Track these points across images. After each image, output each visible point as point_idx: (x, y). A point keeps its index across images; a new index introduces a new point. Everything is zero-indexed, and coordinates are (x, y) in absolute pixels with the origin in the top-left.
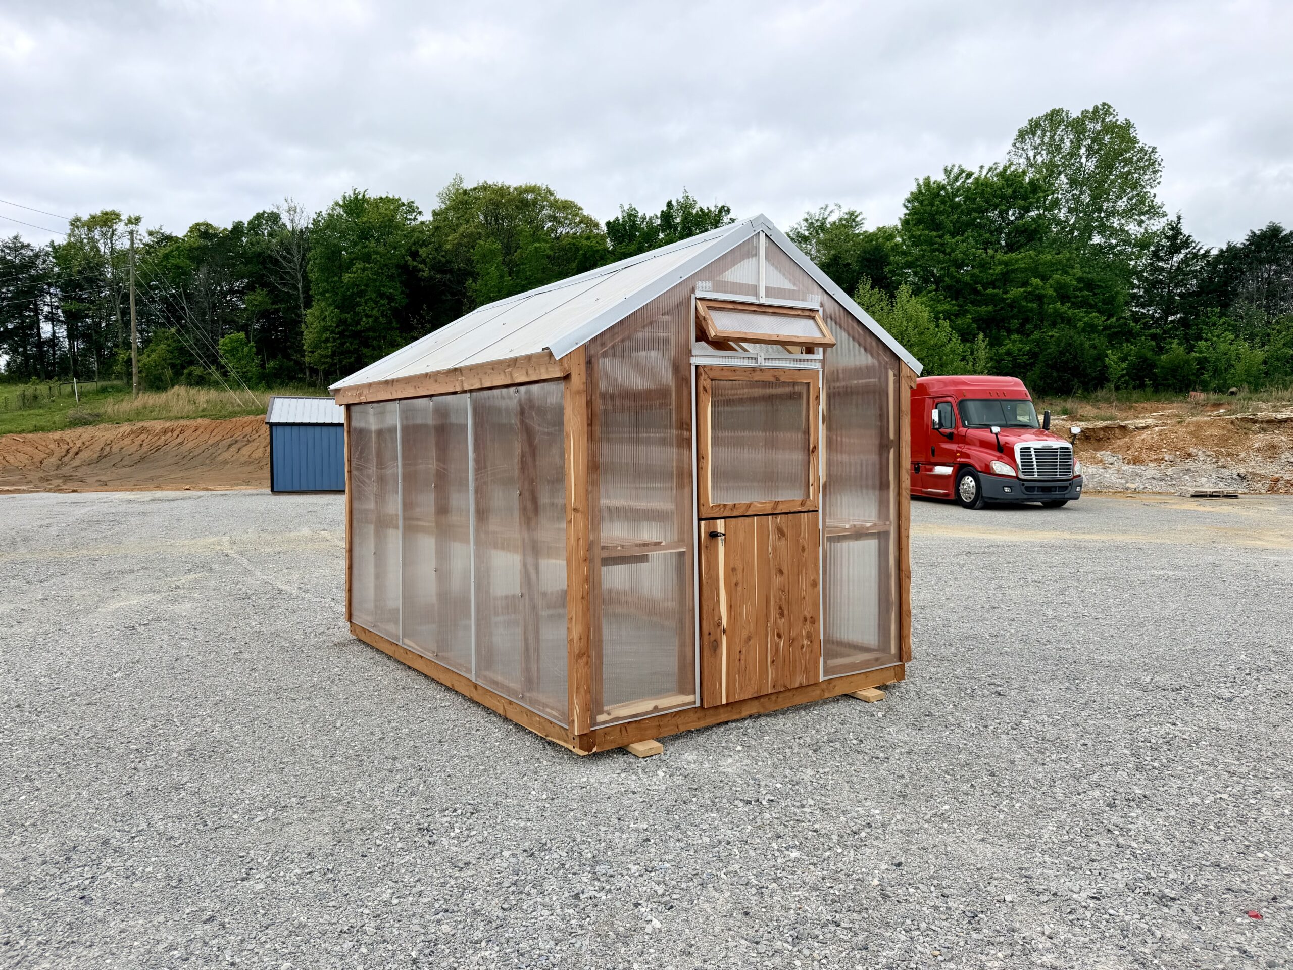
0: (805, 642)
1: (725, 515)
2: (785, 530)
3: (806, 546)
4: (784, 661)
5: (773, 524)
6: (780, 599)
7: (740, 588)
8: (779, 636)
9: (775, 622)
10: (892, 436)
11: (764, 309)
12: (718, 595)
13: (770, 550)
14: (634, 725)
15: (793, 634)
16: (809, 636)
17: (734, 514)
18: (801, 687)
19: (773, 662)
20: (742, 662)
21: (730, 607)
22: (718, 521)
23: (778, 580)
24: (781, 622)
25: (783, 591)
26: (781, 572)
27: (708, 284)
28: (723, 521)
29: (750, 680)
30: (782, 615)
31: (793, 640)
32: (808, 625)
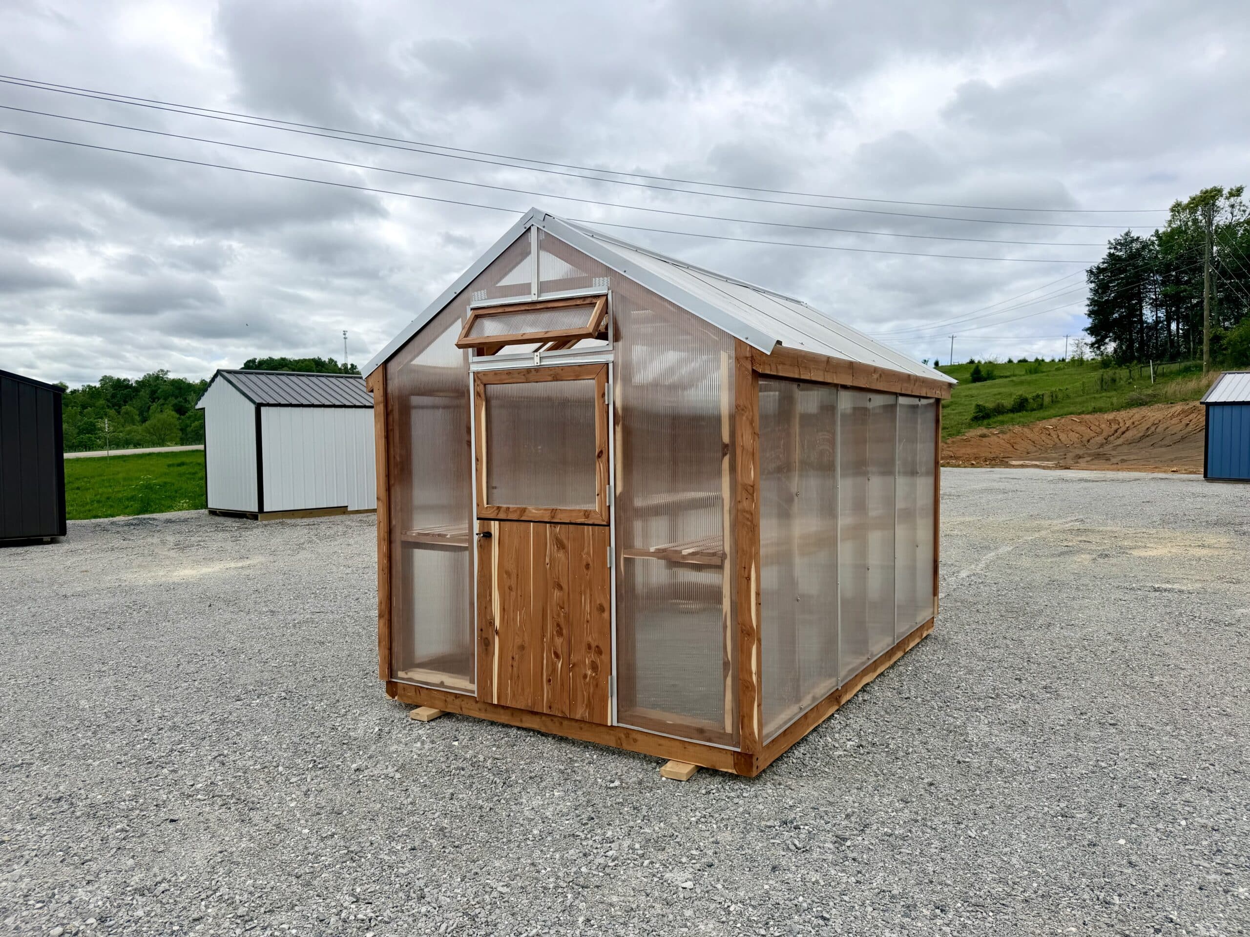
0: (589, 672)
1: (502, 516)
2: (565, 541)
3: (591, 563)
4: (562, 685)
5: (551, 534)
6: (559, 615)
7: (513, 594)
8: (557, 656)
9: (552, 638)
10: (726, 439)
11: (539, 306)
12: (491, 595)
13: (547, 560)
14: (425, 691)
15: (574, 658)
16: (594, 667)
17: (509, 518)
18: (582, 721)
19: (549, 681)
20: (515, 669)
21: (503, 610)
22: (492, 522)
23: (557, 593)
24: (559, 641)
25: (562, 608)
26: (560, 588)
27: (483, 293)
28: (497, 523)
29: (523, 689)
30: (560, 633)
31: (574, 665)
32: (593, 656)
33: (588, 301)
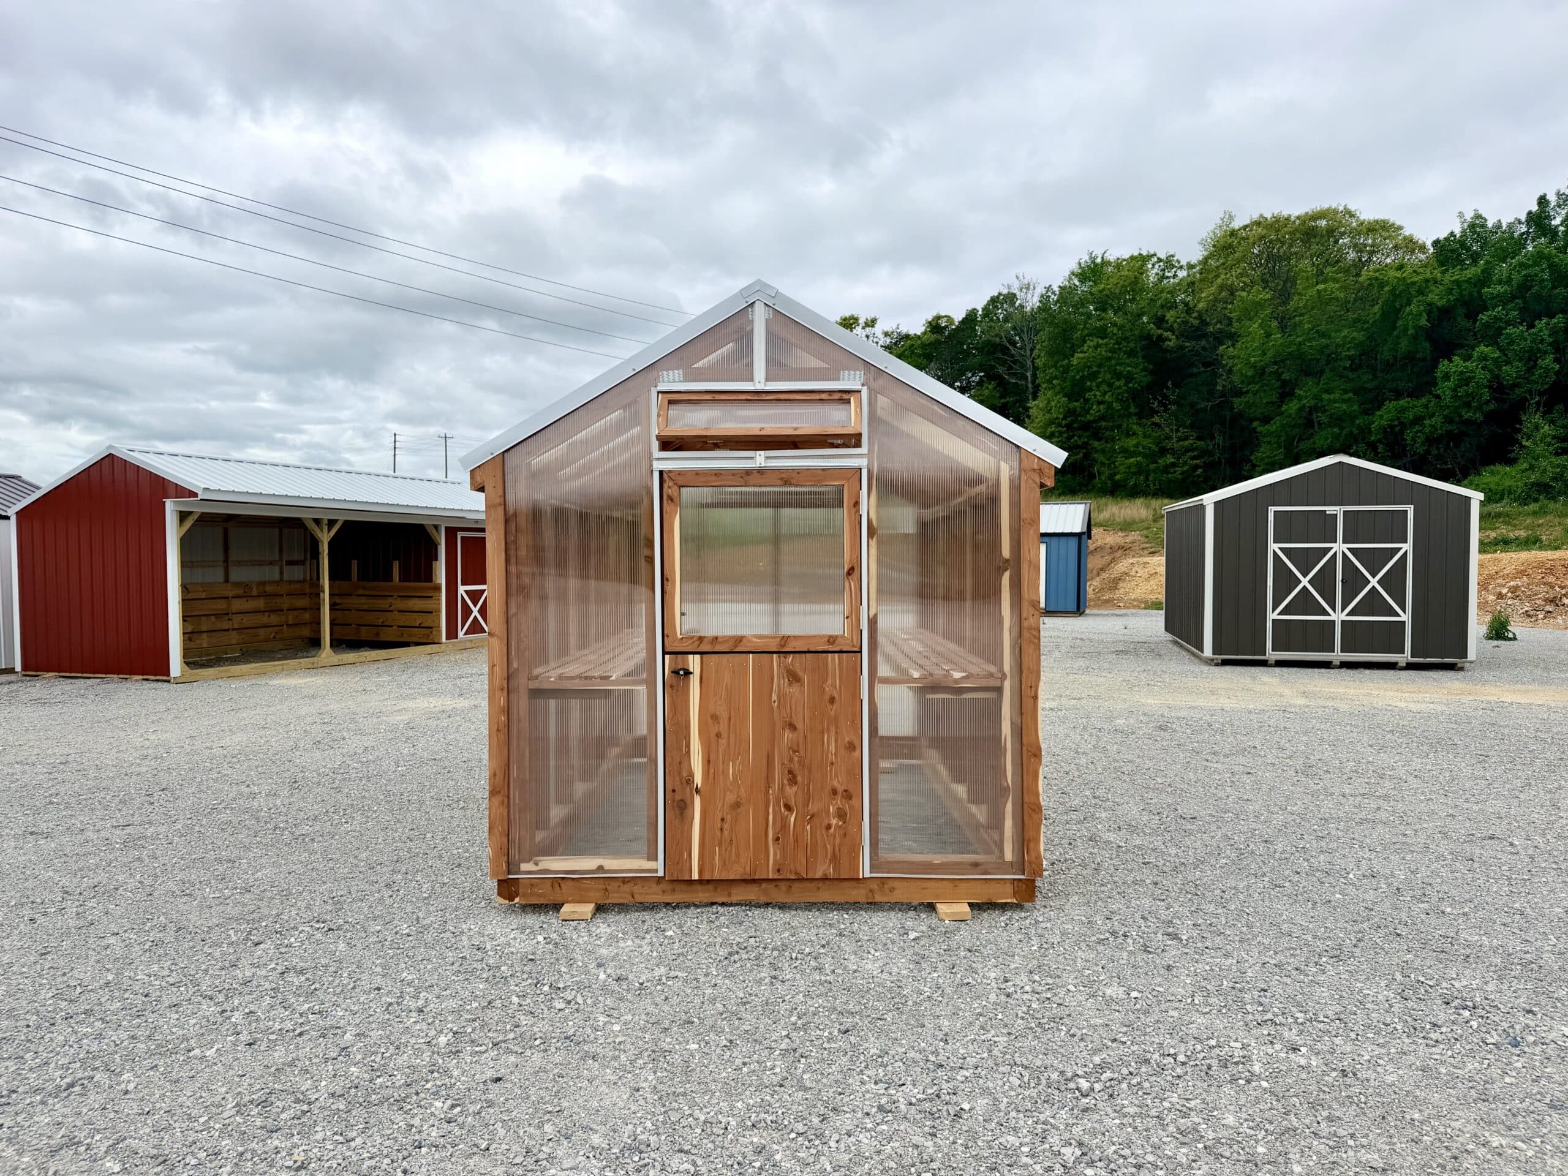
0: (834, 822)
1: (703, 648)
2: (801, 674)
3: (836, 696)
4: (796, 841)
5: (779, 666)
6: (791, 760)
7: (723, 741)
8: (788, 808)
9: (782, 789)
10: (1006, 552)
11: (764, 397)
12: (688, 746)
13: (774, 697)
14: (570, 883)
15: (813, 808)
16: (841, 815)
17: (716, 650)
18: (825, 879)
19: (778, 839)
20: (726, 833)
21: (708, 762)
22: (691, 657)
23: (788, 734)
24: (790, 791)
25: (795, 751)
26: (792, 727)
27: (678, 374)
28: (697, 657)
29: (738, 855)
30: (793, 781)
31: (812, 816)
32: (839, 801)
33: (837, 396)
